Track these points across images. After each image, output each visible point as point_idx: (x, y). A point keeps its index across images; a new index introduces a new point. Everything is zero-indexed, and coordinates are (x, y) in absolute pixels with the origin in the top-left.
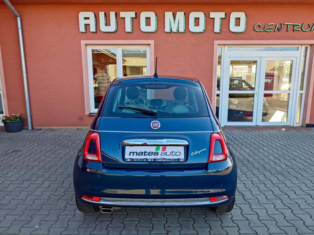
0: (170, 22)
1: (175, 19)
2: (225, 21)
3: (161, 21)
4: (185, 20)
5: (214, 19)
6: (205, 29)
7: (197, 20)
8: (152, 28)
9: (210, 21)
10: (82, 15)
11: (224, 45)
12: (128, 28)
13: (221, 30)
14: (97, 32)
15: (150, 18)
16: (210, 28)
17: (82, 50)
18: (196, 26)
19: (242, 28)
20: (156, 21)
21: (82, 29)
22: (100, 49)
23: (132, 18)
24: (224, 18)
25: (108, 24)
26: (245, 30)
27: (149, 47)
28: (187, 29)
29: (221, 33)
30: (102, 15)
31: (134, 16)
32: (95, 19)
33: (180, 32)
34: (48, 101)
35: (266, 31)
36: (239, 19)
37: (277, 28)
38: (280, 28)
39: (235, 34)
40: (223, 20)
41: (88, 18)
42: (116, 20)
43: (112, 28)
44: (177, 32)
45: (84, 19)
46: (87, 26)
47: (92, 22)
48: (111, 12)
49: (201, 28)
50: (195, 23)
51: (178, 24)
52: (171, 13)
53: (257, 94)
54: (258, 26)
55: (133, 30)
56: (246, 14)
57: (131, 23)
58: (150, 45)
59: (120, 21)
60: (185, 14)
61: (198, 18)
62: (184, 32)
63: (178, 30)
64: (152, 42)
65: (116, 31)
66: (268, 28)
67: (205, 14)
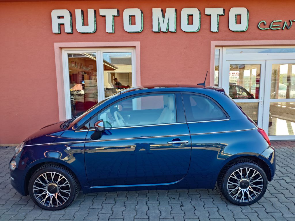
0: (159, 20)
1: (164, 17)
2: (224, 18)
3: (147, 19)
4: (176, 17)
5: (210, 16)
6: (199, 28)
7: (190, 17)
8: (138, 27)
9: (206, 19)
10: (55, 13)
11: (222, 46)
12: (109, 28)
13: (218, 28)
14: (73, 33)
15: (134, 16)
16: (205, 26)
17: (55, 55)
18: (189, 24)
19: (243, 26)
20: (142, 19)
21: (56, 30)
22: (83, 53)
23: (114, 16)
24: (223, 15)
25: (85, 23)
26: (247, 28)
27: (134, 50)
28: (178, 28)
29: (219, 32)
30: (78, 13)
31: (116, 14)
32: (71, 18)
33: (170, 32)
34: (17, 114)
35: (273, 29)
36: (240, 15)
37: (286, 26)
38: (288, 25)
39: (236, 33)
40: (221, 17)
41: (63, 17)
42: (95, 19)
43: (91, 28)
44: (167, 32)
45: (58, 18)
46: (61, 26)
47: (67, 21)
48: (89, 10)
49: (195, 27)
50: (188, 21)
51: (168, 22)
52: (160, 10)
53: (262, 103)
54: (263, 24)
55: (115, 30)
56: (248, 10)
57: (113, 22)
58: (135, 47)
59: (100, 20)
60: (176, 10)
61: (192, 16)
62: (175, 32)
63: (168, 30)
64: (137, 44)
65: (95, 32)
66: (275, 26)
67: (199, 11)
